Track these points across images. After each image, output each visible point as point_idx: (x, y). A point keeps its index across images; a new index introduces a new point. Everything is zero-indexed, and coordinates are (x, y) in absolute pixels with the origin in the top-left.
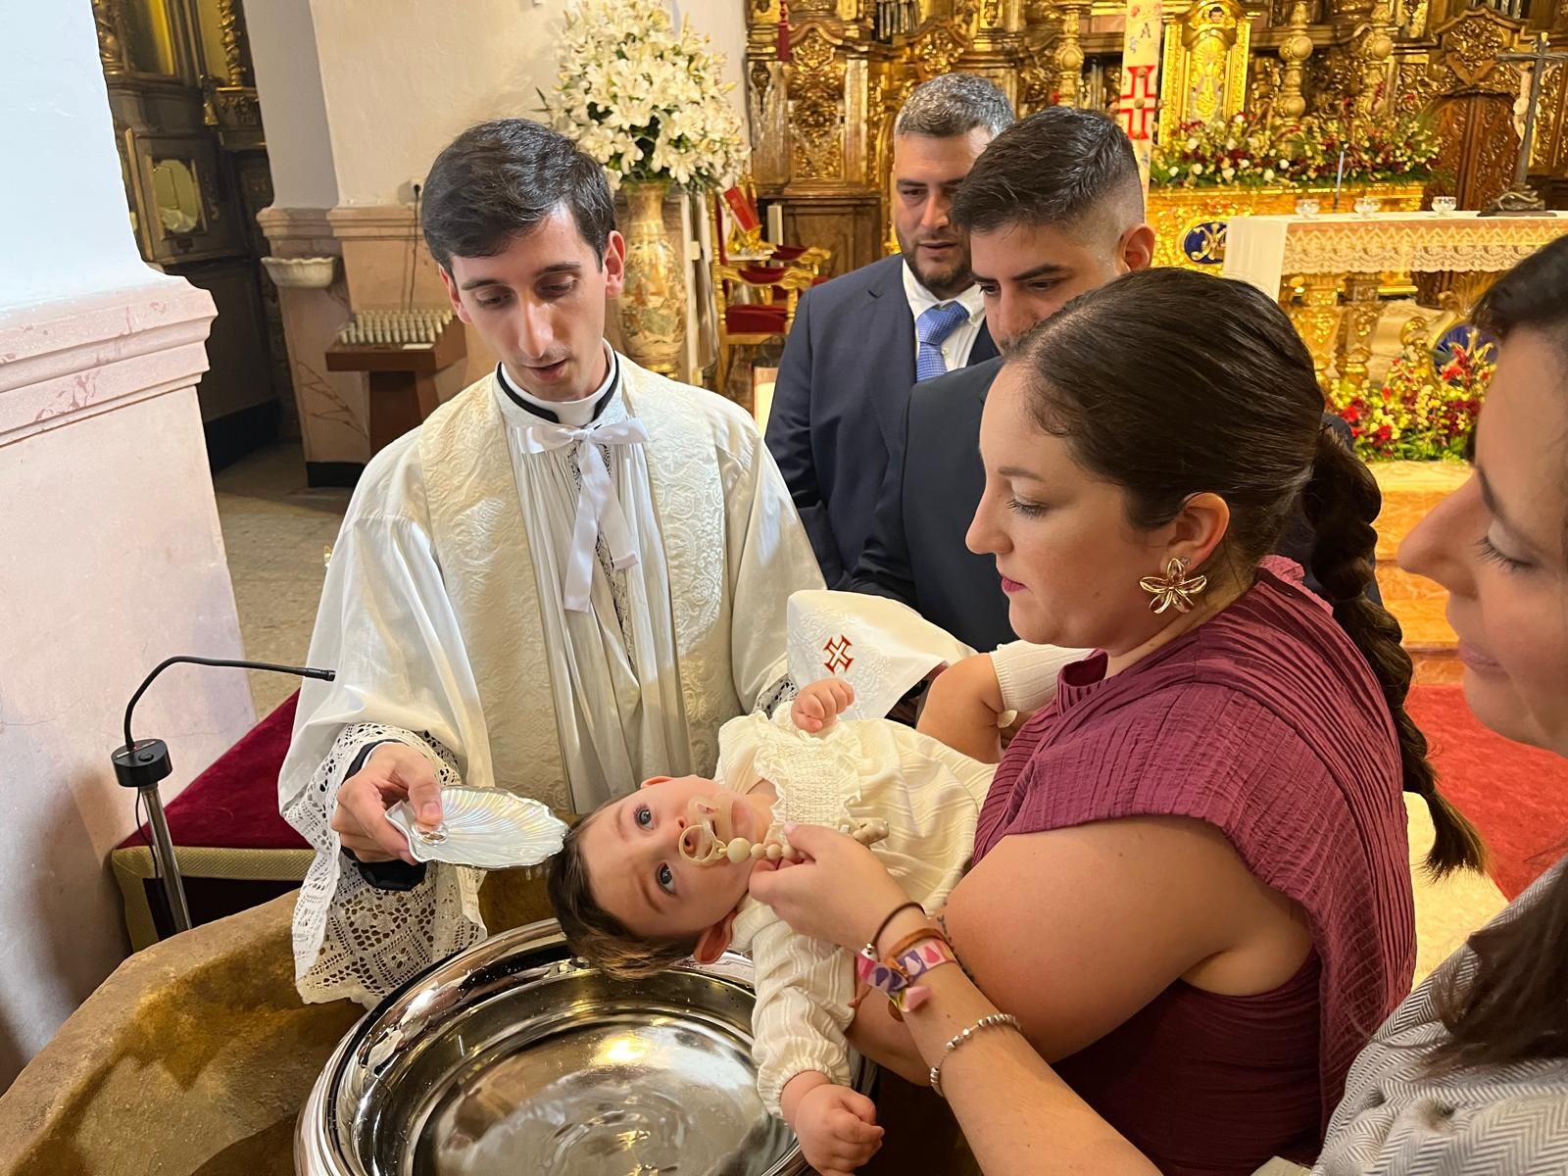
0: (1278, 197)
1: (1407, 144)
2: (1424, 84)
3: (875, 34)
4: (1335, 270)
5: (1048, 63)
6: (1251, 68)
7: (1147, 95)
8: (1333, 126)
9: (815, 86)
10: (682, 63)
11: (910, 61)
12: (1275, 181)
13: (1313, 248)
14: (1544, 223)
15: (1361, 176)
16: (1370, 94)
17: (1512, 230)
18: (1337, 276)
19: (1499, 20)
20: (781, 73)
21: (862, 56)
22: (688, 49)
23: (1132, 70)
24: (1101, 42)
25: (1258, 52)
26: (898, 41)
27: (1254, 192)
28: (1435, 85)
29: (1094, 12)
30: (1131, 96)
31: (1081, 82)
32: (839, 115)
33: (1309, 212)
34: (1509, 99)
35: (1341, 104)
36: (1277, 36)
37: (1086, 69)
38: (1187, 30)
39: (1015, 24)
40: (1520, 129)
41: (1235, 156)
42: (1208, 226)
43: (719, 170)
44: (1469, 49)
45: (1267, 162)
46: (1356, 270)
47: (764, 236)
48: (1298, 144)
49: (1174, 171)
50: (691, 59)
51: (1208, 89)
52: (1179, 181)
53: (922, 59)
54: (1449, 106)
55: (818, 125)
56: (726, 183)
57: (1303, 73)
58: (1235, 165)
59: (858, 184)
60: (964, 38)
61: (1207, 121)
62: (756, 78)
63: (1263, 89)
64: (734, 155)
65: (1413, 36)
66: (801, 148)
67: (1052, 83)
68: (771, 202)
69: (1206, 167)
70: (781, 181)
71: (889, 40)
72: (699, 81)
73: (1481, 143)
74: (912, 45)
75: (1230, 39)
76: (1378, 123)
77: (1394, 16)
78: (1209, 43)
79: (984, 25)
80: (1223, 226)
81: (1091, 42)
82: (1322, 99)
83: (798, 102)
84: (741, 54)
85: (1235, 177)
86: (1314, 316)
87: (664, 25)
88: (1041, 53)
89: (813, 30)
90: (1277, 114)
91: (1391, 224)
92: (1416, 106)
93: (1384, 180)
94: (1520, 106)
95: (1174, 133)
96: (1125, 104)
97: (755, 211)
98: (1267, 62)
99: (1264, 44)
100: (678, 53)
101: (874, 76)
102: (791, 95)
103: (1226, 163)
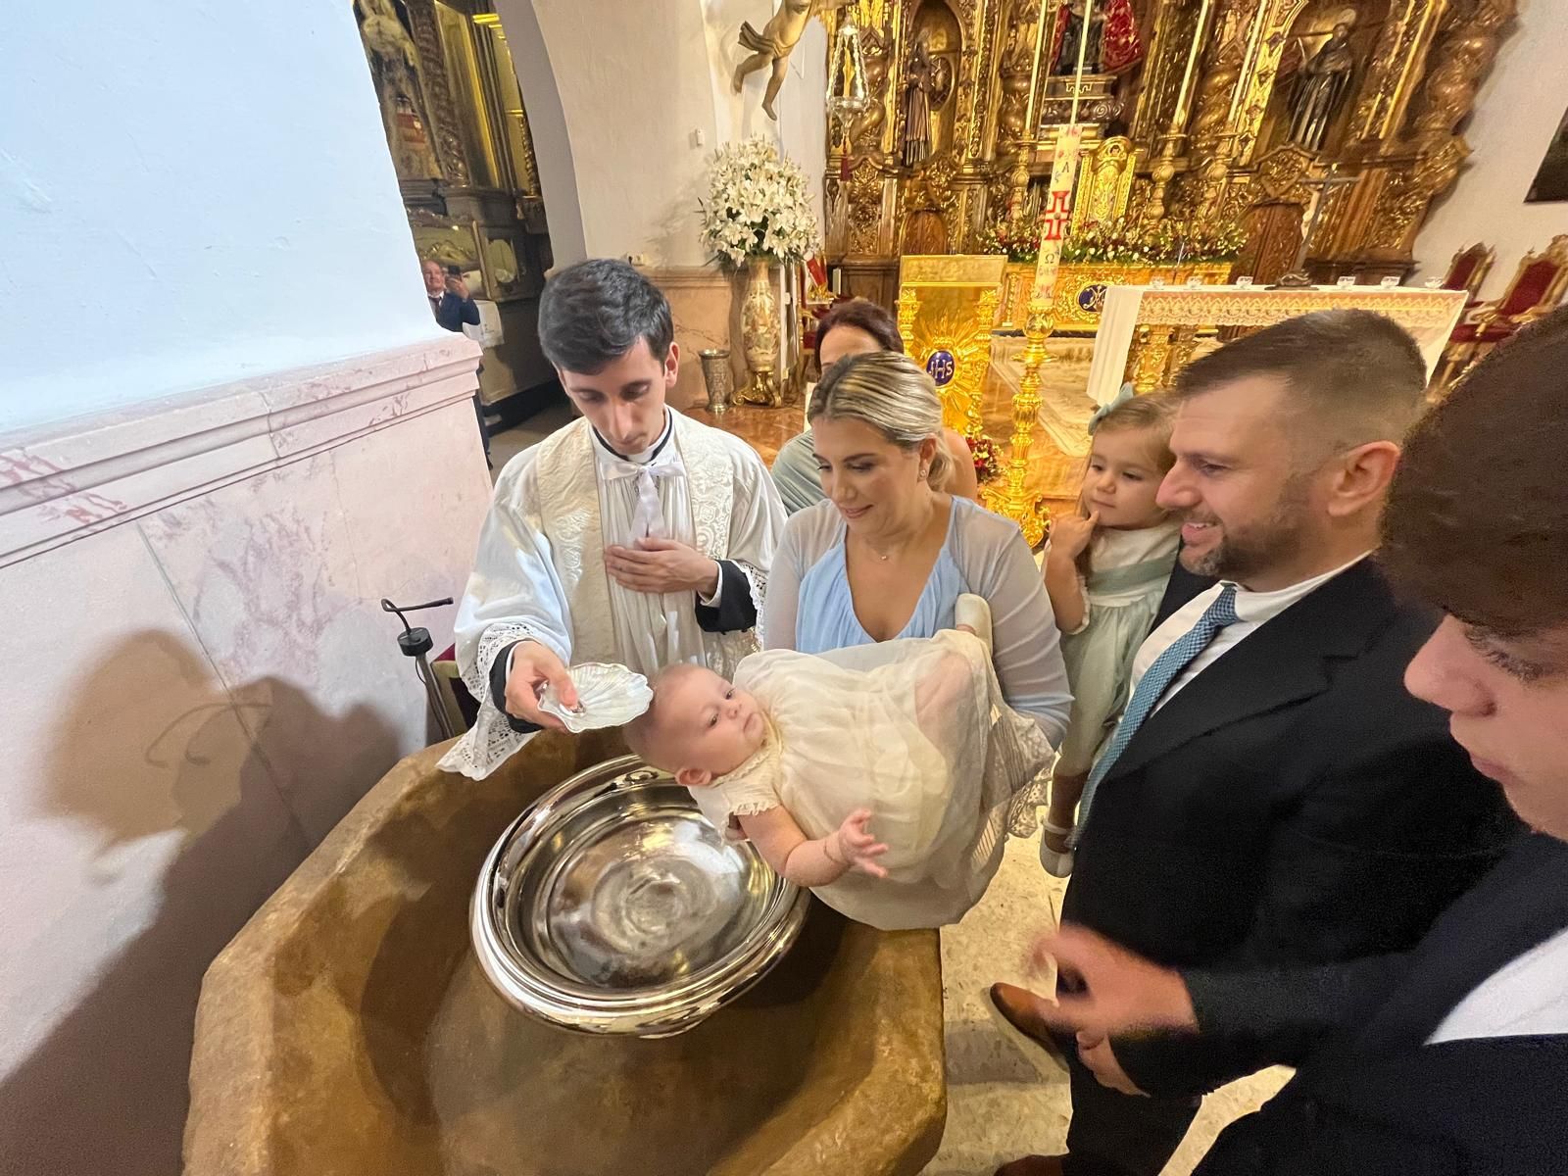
0: (1139, 270)
1: (1225, 238)
2: (1243, 197)
3: (903, 162)
4: (1169, 323)
5: (1007, 182)
6: (1133, 187)
7: (1063, 210)
8: (1180, 226)
9: (864, 195)
10: (783, 182)
11: (923, 179)
12: (1139, 260)
13: (1157, 309)
14: (1309, 295)
15: (1194, 258)
16: (1207, 204)
17: (1287, 299)
18: (1169, 326)
19: (1302, 153)
20: (845, 187)
21: (895, 176)
22: (787, 173)
23: (1055, 194)
24: (1040, 168)
25: (1139, 176)
26: (916, 167)
27: (1125, 267)
28: (1250, 198)
29: (1039, 148)
30: (1053, 211)
31: (1026, 194)
32: (878, 213)
33: (1159, 285)
34: (1300, 209)
35: (1187, 212)
36: (1152, 165)
37: (1030, 185)
38: (1095, 160)
39: (989, 156)
40: (1305, 231)
41: (1116, 243)
42: (1095, 288)
43: (803, 249)
44: (1278, 173)
45: (1135, 248)
46: (1182, 323)
47: (830, 288)
48: (1156, 237)
49: (1078, 252)
50: (789, 180)
51: (1104, 200)
52: (1079, 258)
53: (930, 178)
54: (1258, 212)
55: (865, 219)
56: (808, 257)
57: (1166, 191)
58: (1115, 249)
59: (886, 257)
60: (957, 165)
61: (1101, 220)
62: (830, 190)
63: (1139, 200)
64: (811, 240)
65: (1241, 164)
66: (855, 234)
67: (1008, 194)
68: (835, 267)
69: (1097, 251)
70: (842, 254)
71: (911, 166)
72: (792, 194)
73: (1275, 237)
74: (925, 170)
75: (1122, 167)
76: (1209, 223)
77: (1231, 150)
78: (1108, 171)
79: (970, 156)
80: (1104, 288)
81: (1034, 168)
82: (1175, 207)
83: (854, 205)
84: (823, 175)
85: (1115, 257)
86: (1153, 350)
87: (774, 158)
88: (1003, 175)
89: (866, 159)
90: (1145, 217)
91: (1209, 294)
92: (1235, 212)
93: (1207, 261)
94: (1308, 216)
95: (1080, 228)
96: (1050, 216)
97: (824, 273)
98: (1144, 182)
99: (1143, 171)
100: (781, 176)
101: (901, 188)
102: (850, 202)
103: (1111, 247)
